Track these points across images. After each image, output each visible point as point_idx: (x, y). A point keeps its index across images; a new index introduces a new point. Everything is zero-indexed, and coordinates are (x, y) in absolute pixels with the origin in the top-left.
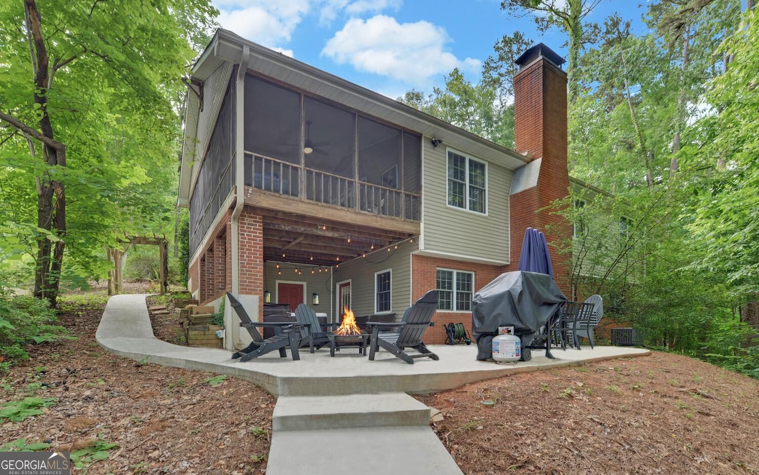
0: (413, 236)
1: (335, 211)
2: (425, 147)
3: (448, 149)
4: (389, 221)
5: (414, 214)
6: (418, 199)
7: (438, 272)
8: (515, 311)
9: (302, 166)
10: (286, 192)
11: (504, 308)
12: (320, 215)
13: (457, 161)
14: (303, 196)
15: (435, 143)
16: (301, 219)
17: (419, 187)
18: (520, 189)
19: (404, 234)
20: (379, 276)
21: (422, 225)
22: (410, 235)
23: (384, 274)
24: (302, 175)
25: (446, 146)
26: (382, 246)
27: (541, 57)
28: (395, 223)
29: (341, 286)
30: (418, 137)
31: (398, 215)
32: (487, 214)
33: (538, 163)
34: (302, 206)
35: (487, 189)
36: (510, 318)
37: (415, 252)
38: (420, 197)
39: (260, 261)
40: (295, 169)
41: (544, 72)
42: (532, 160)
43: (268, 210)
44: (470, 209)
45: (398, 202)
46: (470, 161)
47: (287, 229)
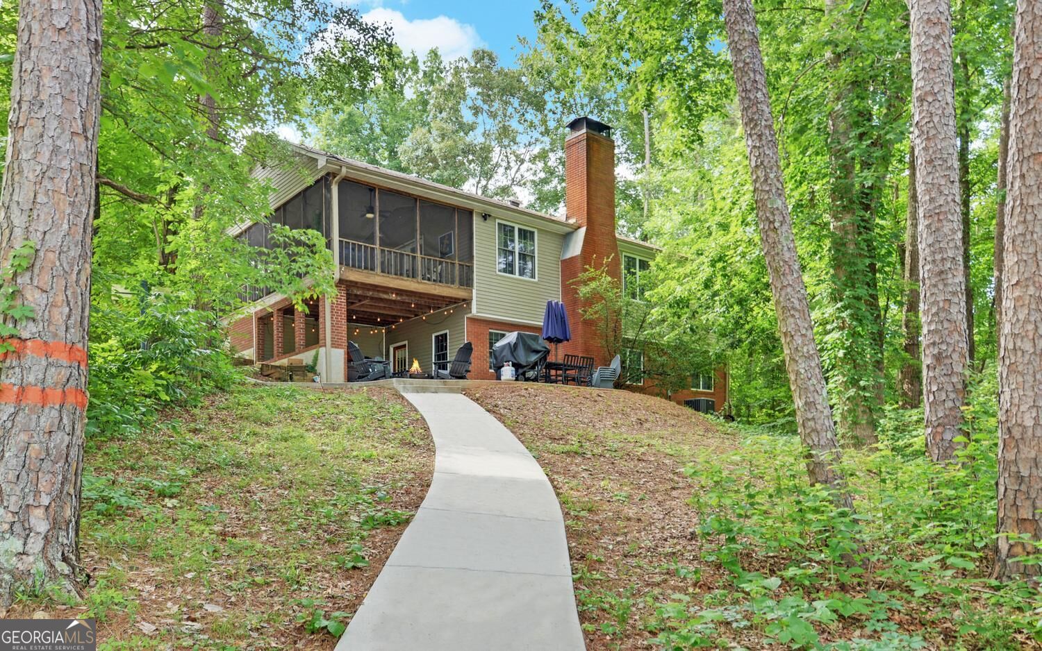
0: (468, 301)
1: (401, 282)
2: (476, 221)
3: (497, 221)
4: (445, 289)
5: (467, 282)
6: (470, 269)
7: (491, 334)
8: (512, 353)
9: (378, 246)
10: (366, 268)
11: (506, 353)
12: (391, 286)
13: (506, 231)
14: (378, 270)
15: (485, 217)
16: (375, 288)
17: (471, 257)
18: (568, 255)
19: (459, 299)
20: (437, 337)
21: (474, 291)
22: (464, 300)
23: (442, 335)
24: (378, 252)
25: (495, 218)
26: (439, 308)
27: (584, 130)
28: (451, 290)
29: (395, 349)
30: (470, 212)
31: (453, 283)
32: (536, 280)
33: (583, 231)
34: (377, 279)
35: (536, 255)
36: (509, 356)
37: (469, 315)
38: (472, 267)
39: (344, 322)
40: (373, 249)
41: (588, 145)
42: (579, 228)
43: (351, 282)
44: (520, 275)
45: (453, 271)
46: (520, 230)
47: (359, 293)
